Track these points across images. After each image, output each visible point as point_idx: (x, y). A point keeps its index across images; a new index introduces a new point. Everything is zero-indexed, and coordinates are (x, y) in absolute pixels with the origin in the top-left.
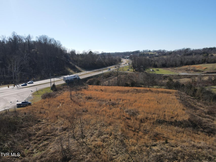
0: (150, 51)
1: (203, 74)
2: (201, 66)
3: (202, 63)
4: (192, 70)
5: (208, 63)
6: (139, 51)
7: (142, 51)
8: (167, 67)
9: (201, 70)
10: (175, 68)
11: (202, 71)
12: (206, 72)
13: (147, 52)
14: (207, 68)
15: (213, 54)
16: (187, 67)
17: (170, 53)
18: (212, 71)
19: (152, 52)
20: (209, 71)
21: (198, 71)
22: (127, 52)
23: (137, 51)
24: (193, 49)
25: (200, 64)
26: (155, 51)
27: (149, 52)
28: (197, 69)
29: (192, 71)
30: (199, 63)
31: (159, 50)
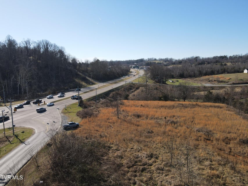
0: (155, 60)
1: (228, 85)
2: (223, 76)
3: (222, 73)
4: (215, 80)
5: (228, 73)
6: (143, 59)
7: (147, 59)
8: (186, 78)
9: (225, 80)
10: (195, 79)
11: (227, 82)
12: (231, 83)
13: (153, 60)
14: (231, 79)
15: (226, 63)
16: (207, 77)
17: (180, 62)
18: (238, 82)
19: (158, 60)
20: (234, 82)
21: (222, 82)
22: (129, 60)
23: (141, 59)
24: (203, 58)
25: (220, 74)
26: (161, 59)
27: (154, 60)
28: (221, 79)
29: (216, 82)
30: (218, 73)
31: (166, 58)
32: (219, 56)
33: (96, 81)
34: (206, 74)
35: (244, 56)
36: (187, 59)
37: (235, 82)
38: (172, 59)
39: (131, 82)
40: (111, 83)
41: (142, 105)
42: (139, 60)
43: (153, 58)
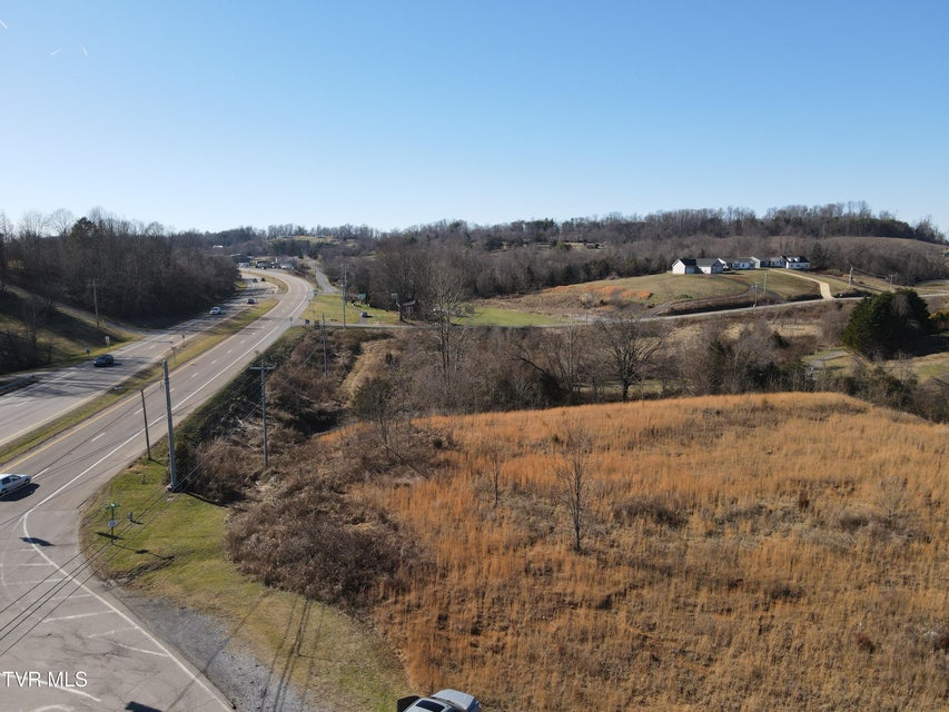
0: (301, 232)
7: (266, 229)
9: (636, 300)
12: (664, 309)
13: (291, 234)
14: (652, 294)
19: (310, 235)
23: (242, 230)
26: (324, 229)
27: (296, 234)
31: (342, 228)
32: (528, 220)
33: (118, 325)
34: (552, 281)
35: (602, 221)
36: (424, 230)
37: (677, 307)
38: (366, 228)
39: (312, 323)
40: (211, 332)
41: (556, 439)
42: (232, 231)
43: (291, 226)
